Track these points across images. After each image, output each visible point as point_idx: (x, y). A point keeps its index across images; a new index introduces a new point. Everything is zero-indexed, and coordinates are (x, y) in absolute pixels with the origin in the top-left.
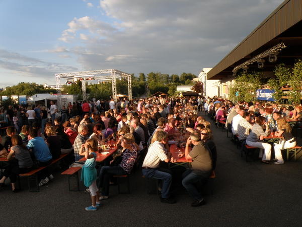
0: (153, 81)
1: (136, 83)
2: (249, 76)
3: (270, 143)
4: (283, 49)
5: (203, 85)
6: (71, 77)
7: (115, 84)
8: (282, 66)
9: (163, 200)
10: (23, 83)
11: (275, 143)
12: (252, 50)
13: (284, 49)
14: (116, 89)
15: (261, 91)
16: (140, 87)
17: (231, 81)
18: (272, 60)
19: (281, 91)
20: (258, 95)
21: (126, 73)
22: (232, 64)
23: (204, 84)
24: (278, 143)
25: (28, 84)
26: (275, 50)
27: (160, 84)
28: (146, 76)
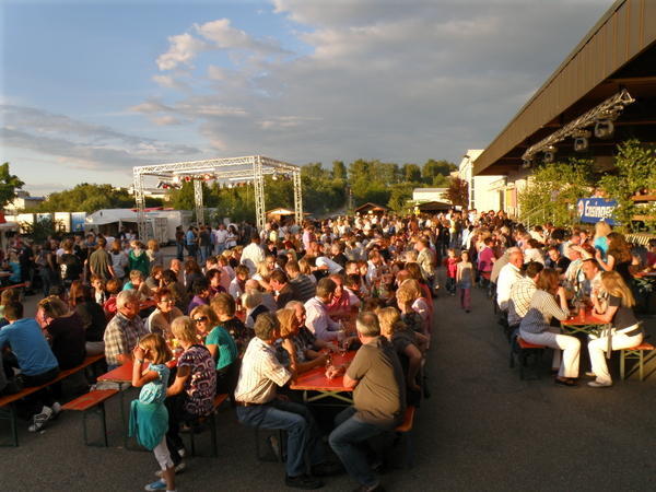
0: (362, 178)
1: (326, 182)
2: (560, 168)
3: (577, 335)
4: (626, 107)
5: (467, 186)
6: (169, 174)
7: (262, 189)
8: (633, 146)
9: (290, 481)
10: (86, 184)
11: (591, 336)
12: (560, 109)
13: (631, 105)
14: (262, 200)
15: (588, 202)
16: (333, 193)
17: (526, 179)
18: (603, 132)
19: (631, 203)
20: (581, 211)
21: (288, 165)
22: (520, 141)
23: (470, 185)
24: (599, 337)
25: (95, 186)
26: (610, 109)
27: (377, 186)
28: (348, 167)
